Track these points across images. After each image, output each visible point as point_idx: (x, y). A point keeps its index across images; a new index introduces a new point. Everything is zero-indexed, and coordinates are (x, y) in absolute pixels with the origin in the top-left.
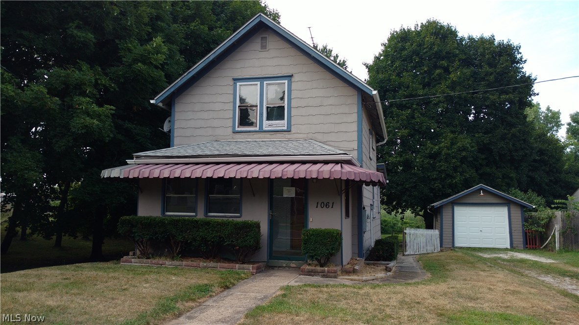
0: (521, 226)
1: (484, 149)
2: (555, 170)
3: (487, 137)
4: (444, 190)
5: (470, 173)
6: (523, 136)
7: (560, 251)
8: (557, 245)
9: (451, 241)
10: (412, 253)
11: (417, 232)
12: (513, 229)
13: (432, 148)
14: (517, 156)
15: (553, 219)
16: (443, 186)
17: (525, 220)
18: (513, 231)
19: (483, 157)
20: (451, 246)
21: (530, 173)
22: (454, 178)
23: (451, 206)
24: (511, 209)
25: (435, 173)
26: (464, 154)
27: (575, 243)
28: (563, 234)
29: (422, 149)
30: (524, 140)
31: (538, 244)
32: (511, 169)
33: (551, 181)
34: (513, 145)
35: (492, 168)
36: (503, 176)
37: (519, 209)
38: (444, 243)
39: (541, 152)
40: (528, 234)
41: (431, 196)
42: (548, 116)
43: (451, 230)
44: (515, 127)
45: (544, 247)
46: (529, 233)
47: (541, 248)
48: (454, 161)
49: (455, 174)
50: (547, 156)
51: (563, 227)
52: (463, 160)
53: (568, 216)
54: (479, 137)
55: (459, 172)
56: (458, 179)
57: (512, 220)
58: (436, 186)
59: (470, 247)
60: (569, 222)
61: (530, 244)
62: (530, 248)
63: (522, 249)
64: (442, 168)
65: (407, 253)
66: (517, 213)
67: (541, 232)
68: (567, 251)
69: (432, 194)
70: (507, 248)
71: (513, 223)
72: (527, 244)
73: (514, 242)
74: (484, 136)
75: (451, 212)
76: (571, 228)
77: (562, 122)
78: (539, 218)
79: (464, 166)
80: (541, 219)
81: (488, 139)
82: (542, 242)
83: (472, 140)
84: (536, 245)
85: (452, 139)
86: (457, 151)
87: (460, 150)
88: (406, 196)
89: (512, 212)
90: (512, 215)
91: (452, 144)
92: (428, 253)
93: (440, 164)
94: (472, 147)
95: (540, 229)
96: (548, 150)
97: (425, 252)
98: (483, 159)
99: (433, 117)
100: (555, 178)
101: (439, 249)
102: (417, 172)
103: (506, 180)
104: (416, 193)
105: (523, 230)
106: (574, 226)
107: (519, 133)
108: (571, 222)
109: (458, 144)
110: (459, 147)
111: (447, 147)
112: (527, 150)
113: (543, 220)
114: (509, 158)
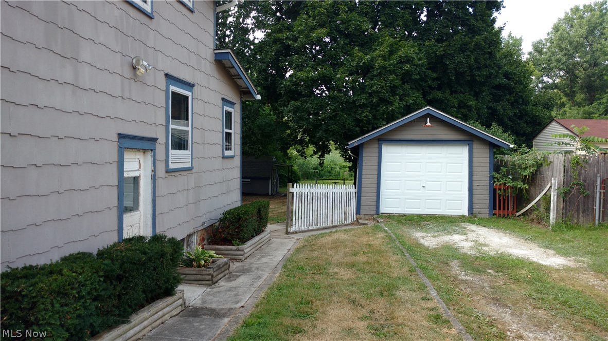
0: (488, 179)
1: (436, 63)
2: (521, 100)
3: (441, 47)
4: (376, 122)
5: (414, 96)
6: (489, 48)
7: (557, 228)
8: (552, 215)
9: (374, 203)
10: (303, 228)
11: (314, 190)
12: (475, 183)
13: (361, 58)
14: (479, 76)
15: (544, 168)
16: (374, 117)
17: (496, 167)
18: (474, 187)
19: (434, 75)
20: (373, 212)
21: (491, 105)
22: (391, 103)
23: (377, 146)
24: (475, 151)
25: (364, 96)
26: (407, 67)
27: (584, 212)
28: (566, 196)
29: (347, 60)
30: (490, 54)
31: (511, 209)
32: (470, 95)
33: (515, 114)
34: (476, 60)
35: (444, 92)
36: (459, 105)
37: (487, 151)
38: (362, 207)
39: (507, 75)
40: (498, 192)
41: (356, 131)
42: (509, 43)
43: (375, 185)
44: (479, 35)
45: (523, 214)
46: (500, 189)
47: (518, 214)
48: (391, 77)
49: (392, 98)
50: (513, 81)
51: (565, 183)
52: (406, 77)
53: (577, 162)
54: (430, 46)
55: (398, 95)
56: (396, 104)
57: (474, 169)
58: (365, 117)
59: (404, 215)
60: (576, 173)
61: (500, 209)
62: (500, 215)
63: (487, 216)
64: (374, 88)
65: (293, 229)
66: (483, 156)
67: (521, 190)
68: (571, 228)
69: (357, 129)
70: (464, 216)
71: (475, 173)
72: (495, 208)
73: (475, 206)
74: (436, 46)
75: (377, 154)
76: (581, 185)
77: (523, 51)
78: (520, 166)
79: (407, 86)
80: (523, 166)
81: (442, 49)
82: (519, 206)
83: (420, 50)
84: (508, 209)
85: (391, 46)
86: (398, 64)
87: (401, 62)
88: (321, 131)
89: (475, 155)
90: (475, 160)
91: (391, 53)
92: (334, 227)
93: (372, 82)
94: (420, 59)
95: (520, 184)
96: (515, 74)
97: (328, 224)
98: (434, 79)
99: (366, 14)
100: (520, 111)
101: (354, 217)
102: (338, 95)
103: (463, 110)
104: (334, 127)
105: (491, 185)
106: (585, 181)
107: (485, 42)
108: (580, 174)
109: (400, 53)
110: (400, 56)
111: (383, 56)
112: (493, 68)
113: (525, 169)
114: (469, 78)
